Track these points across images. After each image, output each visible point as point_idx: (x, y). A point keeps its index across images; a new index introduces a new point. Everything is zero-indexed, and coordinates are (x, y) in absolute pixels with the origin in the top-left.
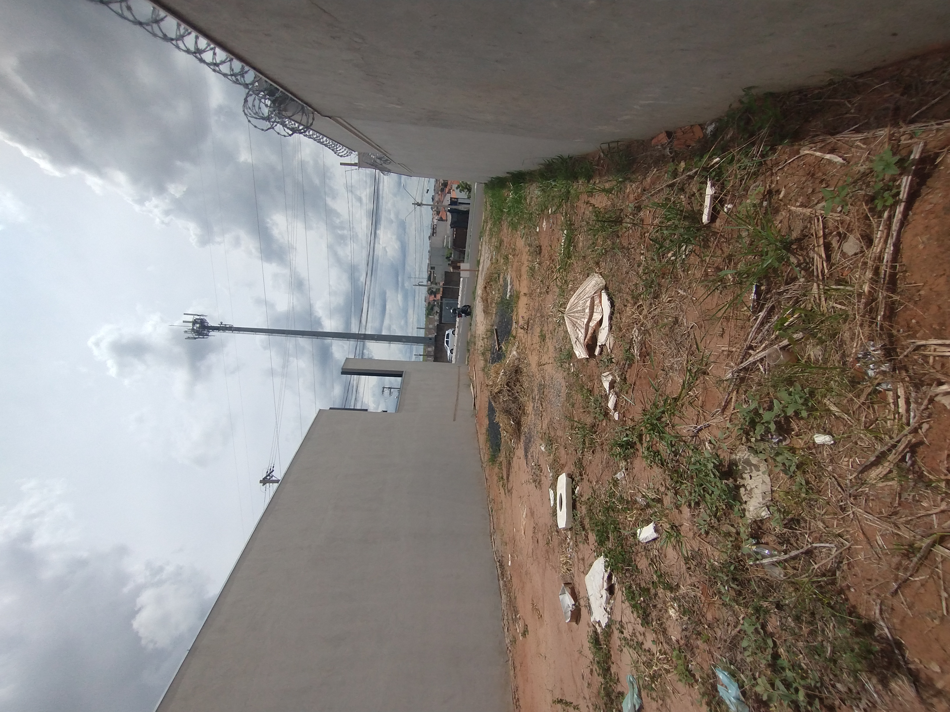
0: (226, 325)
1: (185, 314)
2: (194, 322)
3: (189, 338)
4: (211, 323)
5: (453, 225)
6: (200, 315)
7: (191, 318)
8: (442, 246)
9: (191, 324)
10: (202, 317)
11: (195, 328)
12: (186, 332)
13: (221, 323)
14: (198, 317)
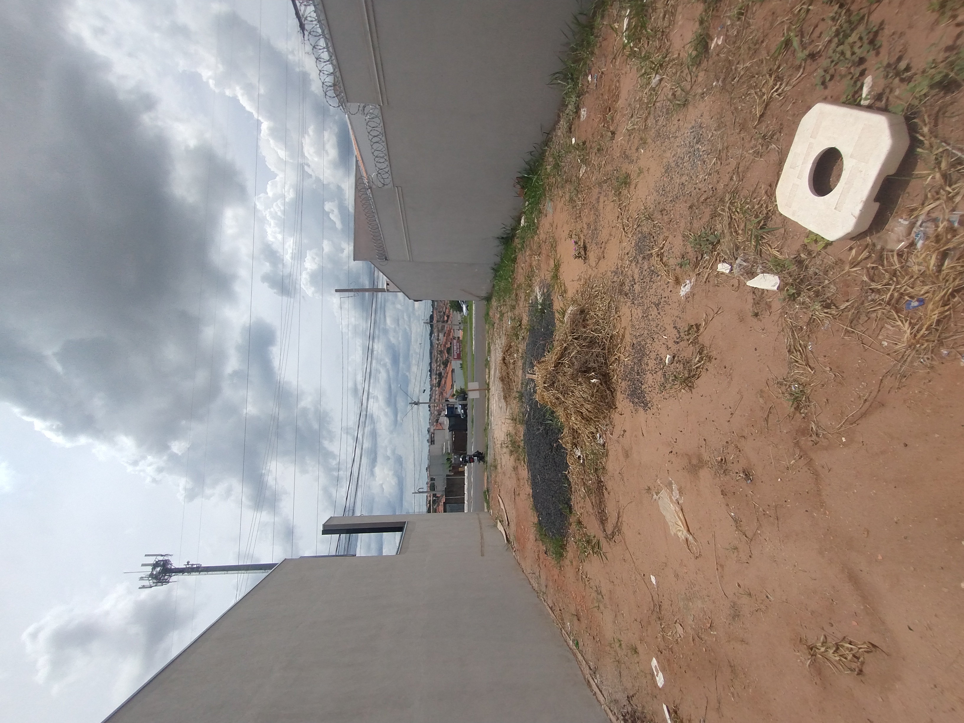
0: (193, 565)
1: (146, 555)
2: (155, 565)
3: (144, 587)
4: (176, 563)
5: (451, 428)
6: (165, 556)
7: (152, 560)
8: (441, 454)
9: (150, 569)
10: (166, 558)
11: (155, 573)
12: (142, 579)
13: (188, 563)
14: (161, 558)
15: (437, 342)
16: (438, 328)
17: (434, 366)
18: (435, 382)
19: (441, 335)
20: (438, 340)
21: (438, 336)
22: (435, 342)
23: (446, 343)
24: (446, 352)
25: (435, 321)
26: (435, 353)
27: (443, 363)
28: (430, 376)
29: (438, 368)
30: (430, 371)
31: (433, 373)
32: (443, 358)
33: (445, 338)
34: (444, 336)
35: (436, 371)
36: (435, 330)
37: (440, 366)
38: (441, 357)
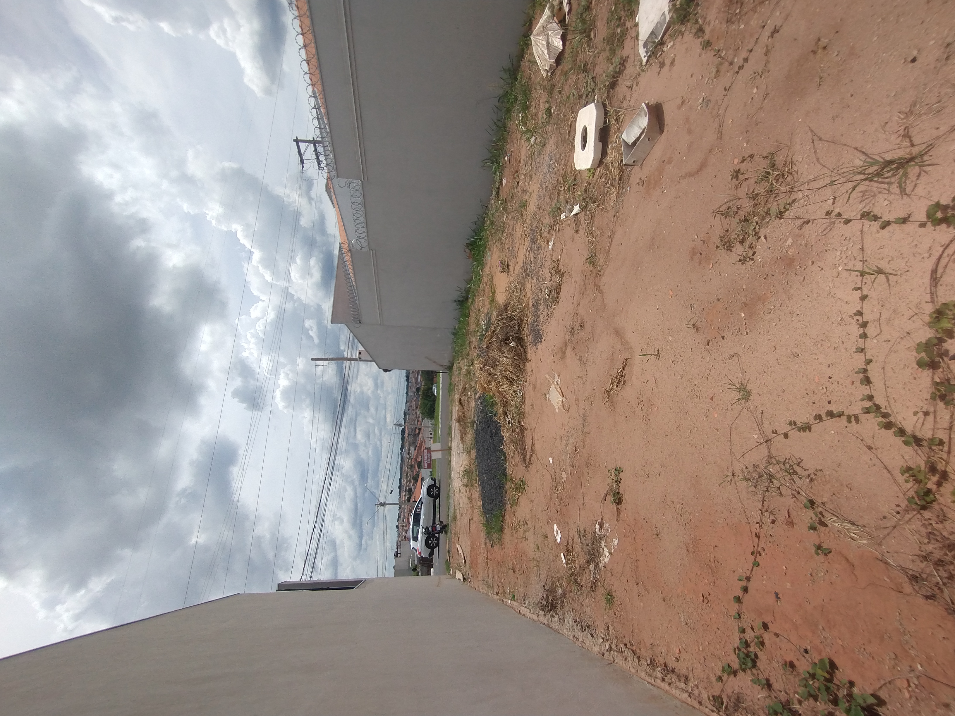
15: (408, 457)
16: (409, 442)
17: (404, 482)
18: (404, 499)
19: (412, 449)
20: (409, 454)
21: (409, 449)
22: (406, 456)
23: (417, 457)
24: (416, 466)
25: (406, 435)
26: (405, 468)
27: (413, 478)
28: (400, 492)
29: (408, 483)
30: (400, 487)
31: (402, 489)
32: (413, 473)
33: (416, 451)
34: (415, 449)
35: (406, 487)
36: (406, 445)
37: (410, 481)
38: (412, 472)
